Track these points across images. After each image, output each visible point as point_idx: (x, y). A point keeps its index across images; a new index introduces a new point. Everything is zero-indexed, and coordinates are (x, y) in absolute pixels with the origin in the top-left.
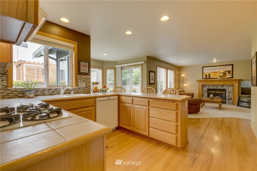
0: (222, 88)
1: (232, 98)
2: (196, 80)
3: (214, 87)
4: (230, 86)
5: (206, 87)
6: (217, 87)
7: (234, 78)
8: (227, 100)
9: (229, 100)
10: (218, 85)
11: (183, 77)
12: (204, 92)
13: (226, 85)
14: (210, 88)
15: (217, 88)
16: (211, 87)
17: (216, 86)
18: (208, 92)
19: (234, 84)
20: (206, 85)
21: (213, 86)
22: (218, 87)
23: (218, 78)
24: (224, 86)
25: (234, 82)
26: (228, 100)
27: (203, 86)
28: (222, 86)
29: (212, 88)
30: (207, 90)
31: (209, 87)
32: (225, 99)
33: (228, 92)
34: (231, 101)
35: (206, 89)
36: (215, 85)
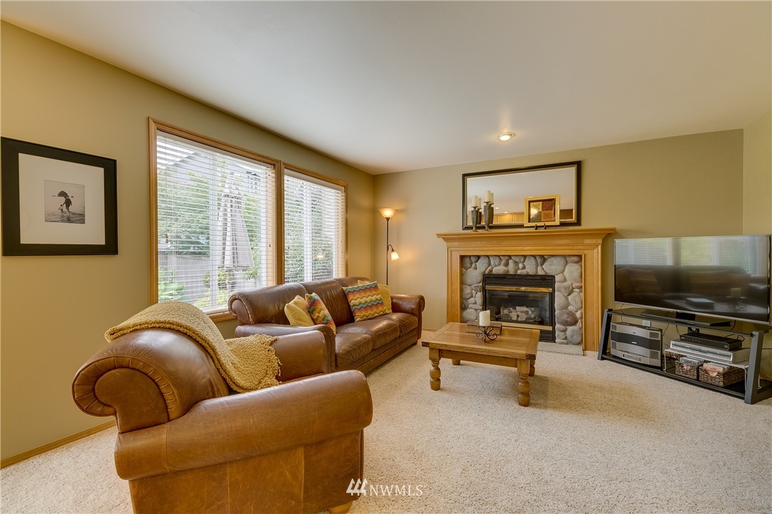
0: (540, 272)
1: (578, 315)
2: (439, 235)
3: (507, 265)
4: (568, 259)
5: (478, 264)
6: (521, 266)
7: (587, 224)
8: (558, 326)
9: (566, 324)
10: (525, 256)
11: (388, 219)
12: (467, 290)
13: (553, 259)
14: (491, 271)
15: (519, 272)
16: (496, 266)
17: (516, 263)
18: (484, 290)
19: (586, 252)
20: (479, 257)
21: (503, 262)
22: (524, 268)
23: (521, 226)
24: (546, 263)
25: (587, 241)
26: (562, 327)
27: (467, 260)
28: (539, 260)
29: (499, 269)
30: (480, 278)
31: (490, 264)
32: (553, 324)
33: (563, 290)
34: (573, 331)
35: (475, 274)
36: (510, 257)
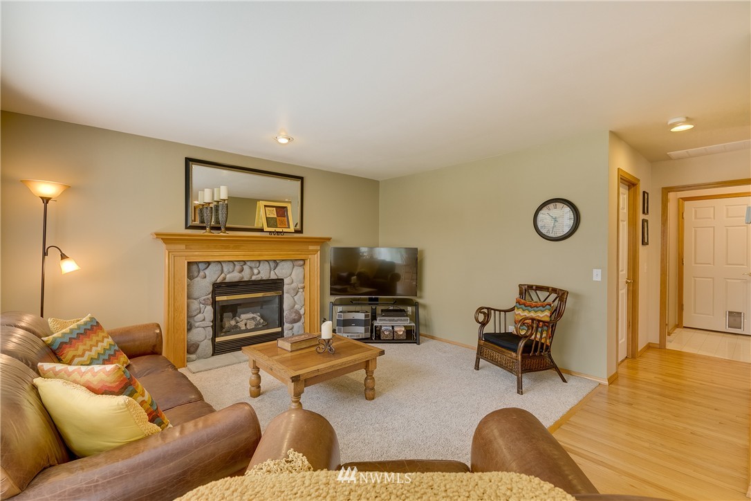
0: (273, 277)
1: (302, 312)
2: (158, 235)
3: (242, 271)
5: (207, 272)
6: (256, 271)
7: (306, 234)
8: (286, 326)
9: (295, 321)
10: (259, 261)
11: (46, 200)
12: (195, 305)
13: (283, 263)
14: (225, 279)
15: (254, 278)
16: (229, 273)
17: (251, 268)
18: (214, 303)
19: (310, 256)
20: (209, 263)
21: (238, 267)
22: (259, 273)
24: (278, 268)
25: (311, 248)
26: (291, 326)
27: (194, 268)
28: (272, 264)
29: (233, 276)
30: (211, 289)
31: (222, 272)
32: (281, 324)
33: (292, 291)
34: (299, 327)
35: (204, 285)
36: (245, 262)
